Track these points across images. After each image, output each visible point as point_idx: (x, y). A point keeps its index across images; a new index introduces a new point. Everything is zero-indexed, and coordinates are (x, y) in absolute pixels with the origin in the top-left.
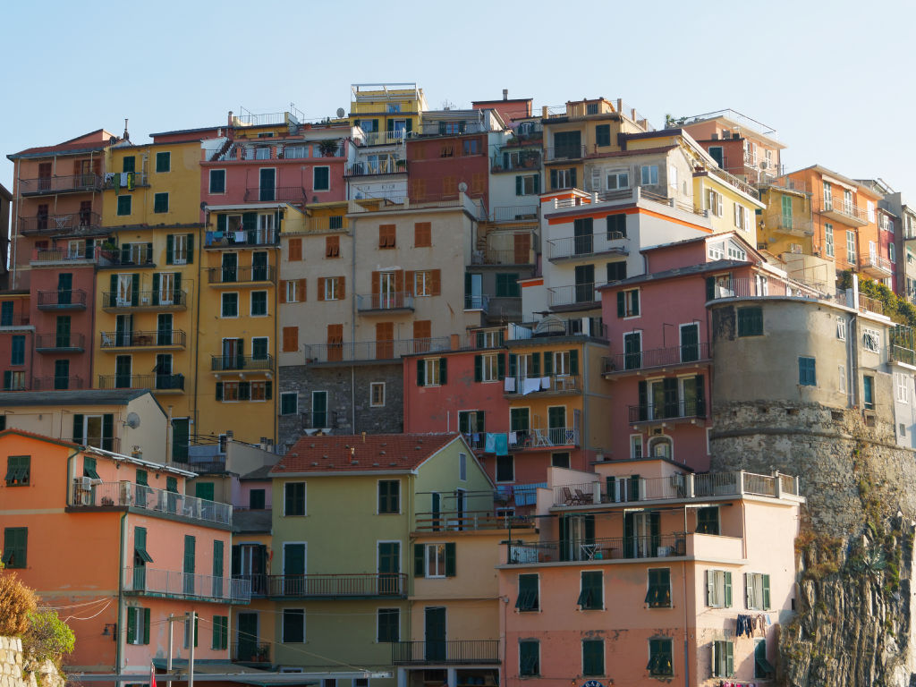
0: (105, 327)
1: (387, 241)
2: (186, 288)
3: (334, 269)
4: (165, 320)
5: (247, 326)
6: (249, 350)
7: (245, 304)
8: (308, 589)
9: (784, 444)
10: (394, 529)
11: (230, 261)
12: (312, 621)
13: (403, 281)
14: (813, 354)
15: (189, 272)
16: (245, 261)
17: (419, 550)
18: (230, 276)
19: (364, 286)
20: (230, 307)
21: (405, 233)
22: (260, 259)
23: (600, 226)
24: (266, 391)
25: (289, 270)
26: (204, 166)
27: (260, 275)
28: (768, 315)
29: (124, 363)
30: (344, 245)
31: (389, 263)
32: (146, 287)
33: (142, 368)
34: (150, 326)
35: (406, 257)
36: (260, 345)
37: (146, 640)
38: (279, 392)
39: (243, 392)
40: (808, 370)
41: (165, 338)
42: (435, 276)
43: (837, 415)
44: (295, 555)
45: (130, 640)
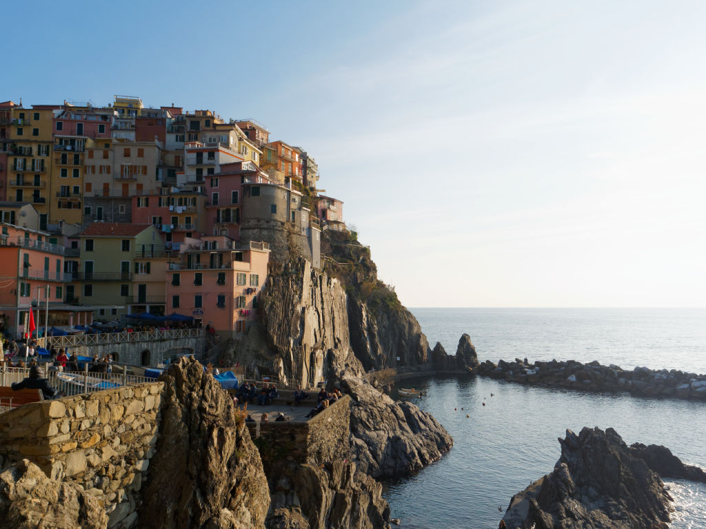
0: (12, 178)
1: (127, 154)
2: (46, 165)
3: (105, 162)
4: (37, 177)
5: (71, 181)
6: (72, 190)
7: (70, 173)
8: (94, 277)
9: (265, 233)
10: (127, 257)
11: (64, 157)
12: (96, 289)
13: (133, 169)
14: (276, 203)
15: (47, 160)
16: (70, 157)
17: (137, 264)
18: (64, 162)
19: (117, 169)
20: (64, 173)
21: (134, 152)
22: (77, 157)
23: (205, 155)
24: (78, 206)
25: (88, 162)
26: (54, 120)
27: (76, 162)
28: (262, 190)
29: (20, 193)
30: (110, 154)
31: (127, 162)
32: (29, 164)
33: (28, 194)
34: (31, 179)
35: (134, 160)
36: (76, 189)
37: (28, 295)
38: (84, 206)
39: (69, 205)
40: (274, 209)
41: (37, 183)
42: (145, 168)
43: (283, 224)
44: (89, 265)
45: (22, 295)
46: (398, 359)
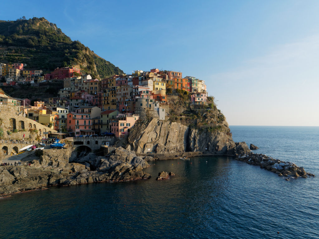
0: (103, 98)
1: (124, 90)
2: (109, 95)
3: (120, 93)
4: (108, 98)
5: (114, 98)
6: (114, 100)
7: (114, 96)
8: (103, 124)
9: (139, 111)
10: (108, 119)
11: (113, 92)
13: (125, 94)
14: (142, 103)
15: (109, 93)
16: (114, 92)
18: (113, 93)
19: (122, 94)
20: (113, 96)
21: (126, 89)
22: (115, 92)
23: (136, 89)
24: (115, 104)
25: (117, 93)
26: (116, 81)
27: (115, 93)
29: (105, 102)
30: (121, 90)
31: (124, 92)
32: (106, 95)
33: (106, 102)
34: (106, 98)
35: (126, 92)
36: (115, 100)
37: (79, 128)
38: (117, 104)
39: (114, 104)
40: (141, 105)
41: (108, 99)
42: (128, 93)
43: (145, 108)
44: (102, 121)
45: (77, 128)
46: (206, 149)
